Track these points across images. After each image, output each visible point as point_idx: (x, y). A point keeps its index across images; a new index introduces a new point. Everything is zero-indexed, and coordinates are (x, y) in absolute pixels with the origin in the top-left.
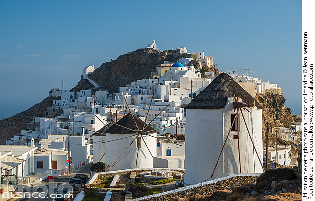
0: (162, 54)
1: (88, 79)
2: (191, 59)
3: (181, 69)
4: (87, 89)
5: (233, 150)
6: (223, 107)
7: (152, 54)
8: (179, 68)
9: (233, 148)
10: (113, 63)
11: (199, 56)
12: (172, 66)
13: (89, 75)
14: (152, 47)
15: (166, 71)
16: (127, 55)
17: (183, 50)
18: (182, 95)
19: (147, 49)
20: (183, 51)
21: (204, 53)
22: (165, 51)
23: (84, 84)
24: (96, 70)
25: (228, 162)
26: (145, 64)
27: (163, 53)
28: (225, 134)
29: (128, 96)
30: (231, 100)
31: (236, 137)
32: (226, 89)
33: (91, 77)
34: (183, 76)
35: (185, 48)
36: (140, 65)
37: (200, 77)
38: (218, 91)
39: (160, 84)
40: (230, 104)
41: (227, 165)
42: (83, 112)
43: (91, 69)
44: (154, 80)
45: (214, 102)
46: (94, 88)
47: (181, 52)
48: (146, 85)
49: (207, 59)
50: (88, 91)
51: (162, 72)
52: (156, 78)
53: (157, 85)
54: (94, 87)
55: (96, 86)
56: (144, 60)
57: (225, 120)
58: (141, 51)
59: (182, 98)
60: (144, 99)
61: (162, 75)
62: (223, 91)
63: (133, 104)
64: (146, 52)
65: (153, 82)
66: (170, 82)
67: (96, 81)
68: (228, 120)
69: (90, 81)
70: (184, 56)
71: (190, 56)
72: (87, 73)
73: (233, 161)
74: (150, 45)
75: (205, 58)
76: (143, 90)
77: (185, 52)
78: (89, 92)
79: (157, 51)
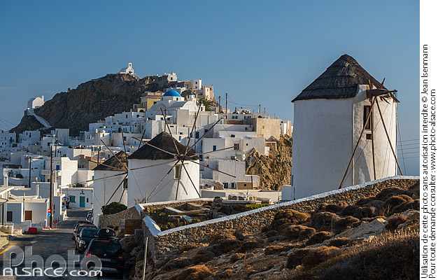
0: (141, 82)
1: (35, 115)
2: (183, 89)
3: (177, 99)
4: (34, 130)
5: (365, 153)
6: (353, 95)
7: (127, 82)
8: (175, 98)
9: (365, 151)
10: (72, 93)
11: (194, 85)
12: (164, 95)
13: (37, 110)
14: (127, 72)
15: (155, 103)
16: (92, 82)
17: (173, 77)
18: (181, 133)
19: (119, 75)
20: (172, 79)
21: (200, 81)
22: (147, 78)
23: (29, 122)
24: (47, 103)
25: (359, 170)
26: (117, 96)
27: (143, 80)
28: (355, 132)
29: (106, 134)
30: (364, 88)
31: (369, 137)
32: (352, 74)
33: (39, 113)
34: (181, 108)
35: (174, 74)
36: (111, 97)
37: (204, 110)
38: (342, 76)
39: (149, 119)
40: (362, 92)
41: (357, 175)
42: (40, 157)
43: (39, 102)
44: (138, 113)
45: (339, 91)
46: (44, 129)
47: (169, 80)
48: (128, 120)
49: (206, 89)
50: (35, 131)
51: (150, 103)
52: (142, 111)
53: (145, 120)
54: (43, 126)
55: (47, 125)
56: (115, 90)
57: (356, 114)
58: (111, 78)
59: (182, 138)
60: (127, 139)
61: (149, 108)
62: (349, 76)
63: (112, 145)
64: (120, 78)
65: (138, 116)
66: (163, 116)
67: (46, 118)
68: (359, 114)
69: (37, 117)
70: (174, 84)
71: (182, 85)
72: (33, 107)
73: (366, 169)
74: (124, 69)
75: (202, 89)
76: (125, 127)
77: (175, 79)
78: (37, 133)
79: (134, 78)
